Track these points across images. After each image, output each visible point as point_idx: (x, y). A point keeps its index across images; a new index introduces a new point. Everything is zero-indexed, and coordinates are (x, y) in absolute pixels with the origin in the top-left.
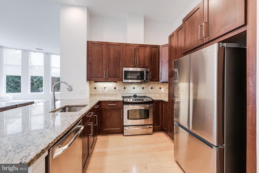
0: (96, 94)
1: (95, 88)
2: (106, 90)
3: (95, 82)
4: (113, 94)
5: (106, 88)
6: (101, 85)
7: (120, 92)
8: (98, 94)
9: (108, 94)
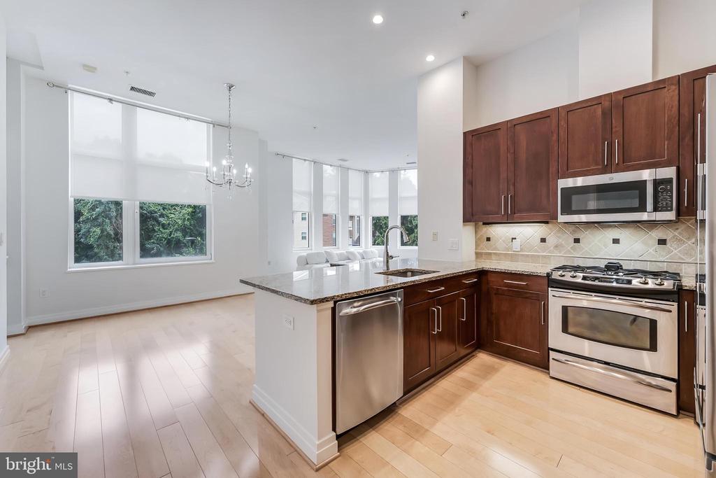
0: (490, 254)
1: (488, 239)
2: (516, 245)
3: (484, 224)
4: (538, 256)
5: (515, 239)
6: (501, 232)
7: (560, 252)
8: (494, 253)
9: (523, 255)
